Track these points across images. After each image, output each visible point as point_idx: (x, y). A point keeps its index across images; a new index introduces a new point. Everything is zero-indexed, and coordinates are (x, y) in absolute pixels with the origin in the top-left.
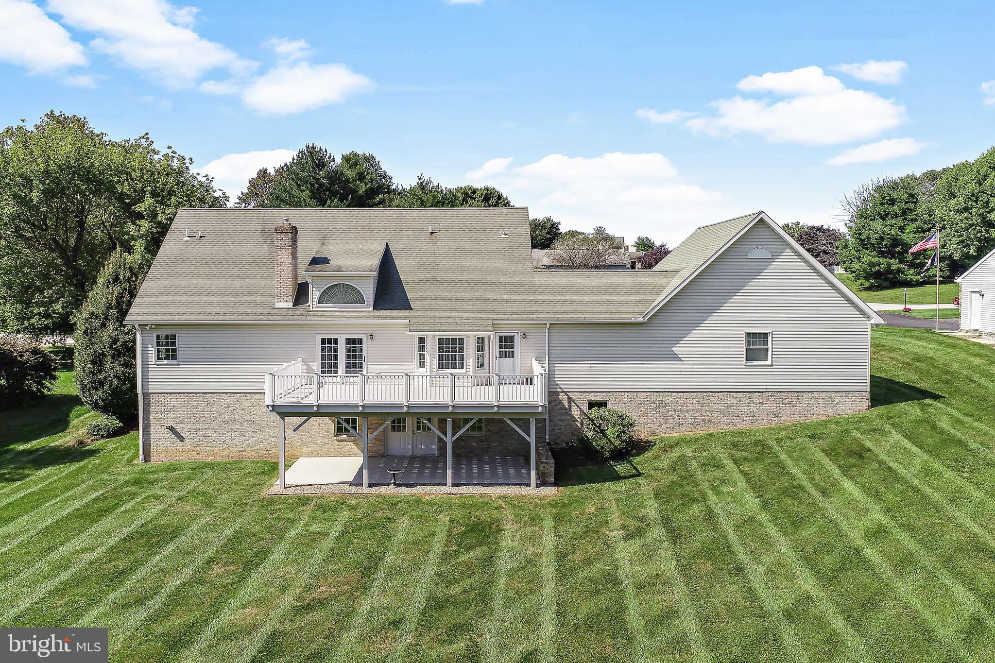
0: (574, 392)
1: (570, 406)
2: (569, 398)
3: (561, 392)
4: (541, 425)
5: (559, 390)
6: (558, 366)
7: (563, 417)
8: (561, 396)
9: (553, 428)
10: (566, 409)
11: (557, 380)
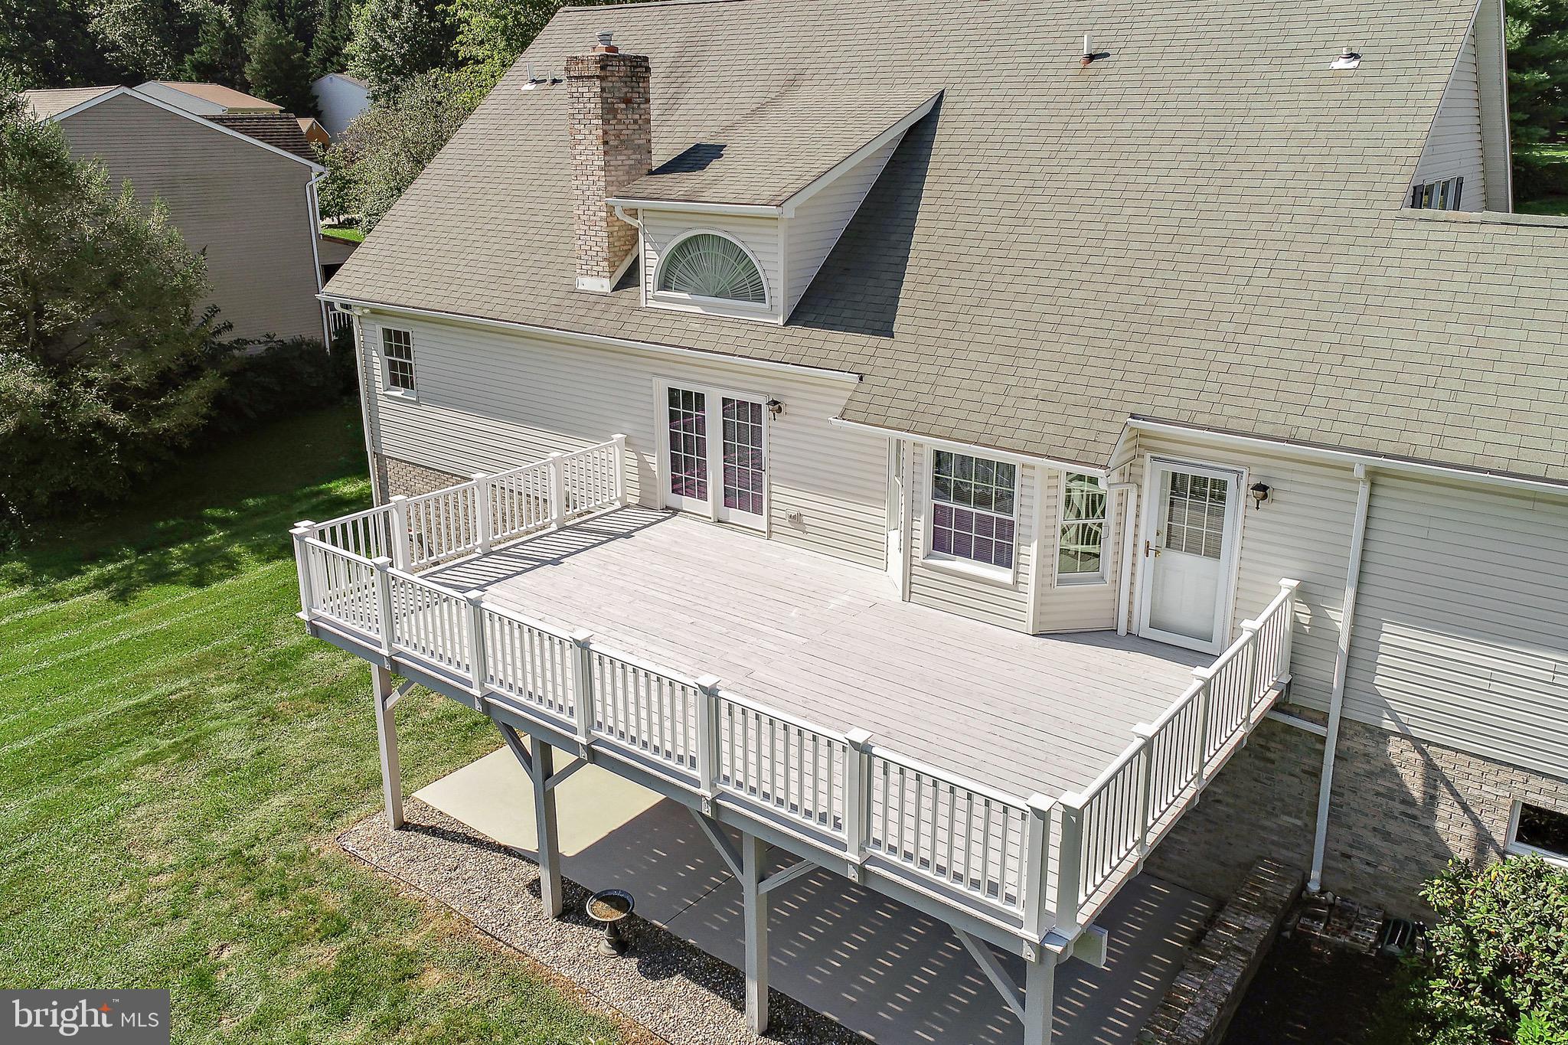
0: (1457, 751)
1: (1432, 799)
2: (1429, 765)
3: (1395, 734)
4: (1299, 823)
5: (1388, 725)
6: (1393, 636)
7: (1393, 827)
8: (1394, 746)
9: (1348, 850)
10: (1408, 801)
11: (1384, 683)
